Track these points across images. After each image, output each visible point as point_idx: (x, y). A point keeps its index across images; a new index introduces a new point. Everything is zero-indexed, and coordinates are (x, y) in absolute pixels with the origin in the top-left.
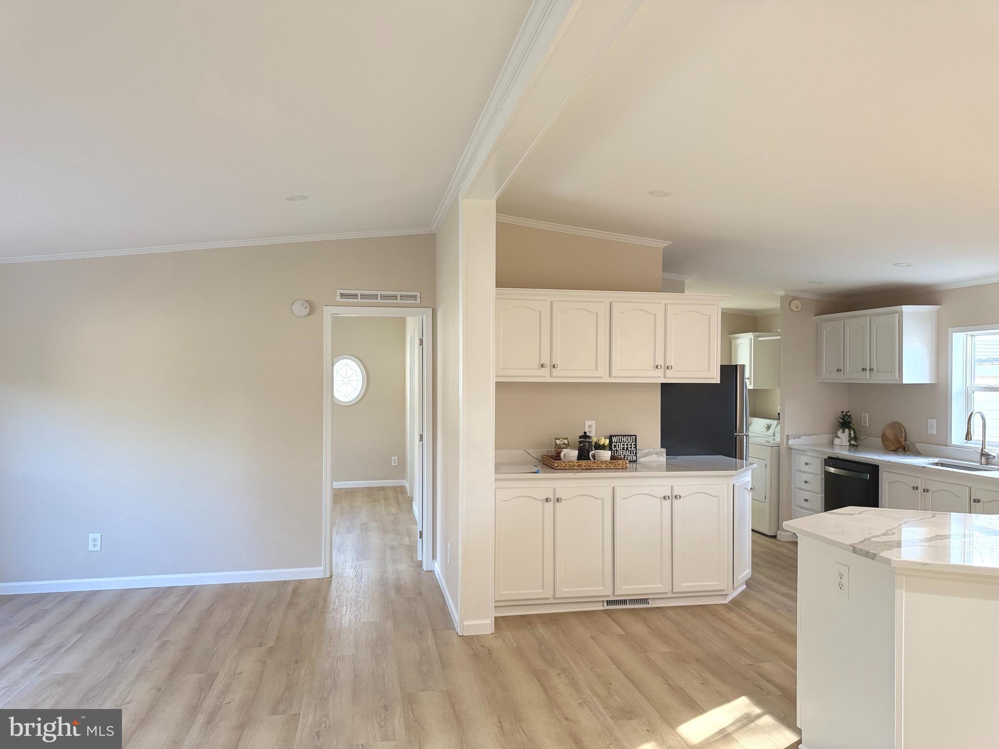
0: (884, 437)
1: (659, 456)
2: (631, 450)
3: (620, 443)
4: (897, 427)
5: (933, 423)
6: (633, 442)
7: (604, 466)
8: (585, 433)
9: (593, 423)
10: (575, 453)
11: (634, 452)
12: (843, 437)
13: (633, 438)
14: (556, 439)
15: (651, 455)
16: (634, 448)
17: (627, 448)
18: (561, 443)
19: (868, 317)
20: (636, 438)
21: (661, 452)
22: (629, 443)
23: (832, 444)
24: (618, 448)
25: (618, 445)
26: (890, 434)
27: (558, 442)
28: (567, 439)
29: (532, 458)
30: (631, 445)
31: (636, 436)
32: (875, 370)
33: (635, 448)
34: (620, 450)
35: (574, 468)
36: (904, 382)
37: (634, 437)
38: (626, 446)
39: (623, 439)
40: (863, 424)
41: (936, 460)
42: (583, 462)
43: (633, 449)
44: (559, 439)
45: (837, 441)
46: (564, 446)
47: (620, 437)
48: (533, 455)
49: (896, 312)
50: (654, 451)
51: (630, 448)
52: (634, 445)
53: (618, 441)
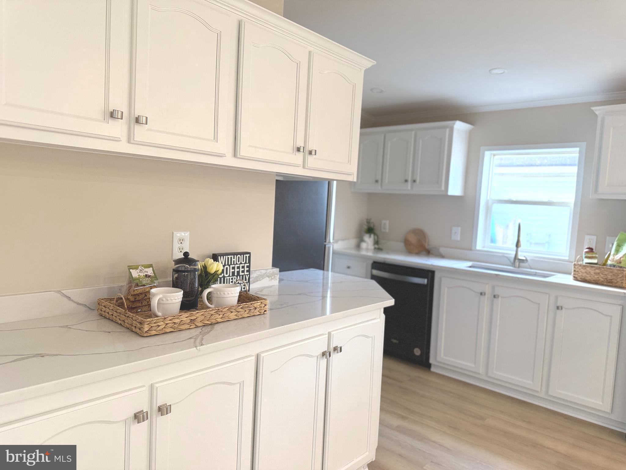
0: (407, 242)
1: (272, 279)
2: (243, 276)
3: (229, 266)
4: (420, 234)
5: (458, 230)
6: (246, 263)
8: (186, 254)
9: (185, 235)
10: (178, 296)
11: (247, 278)
12: (369, 241)
13: (246, 257)
14: (130, 268)
15: (263, 279)
16: (247, 271)
17: (238, 272)
18: (142, 275)
19: (413, 133)
20: (249, 257)
21: (273, 274)
22: (241, 265)
23: (358, 246)
24: (227, 274)
25: (227, 268)
26: (413, 239)
27: (135, 274)
28: (150, 266)
29: (75, 305)
30: (243, 267)
31: (249, 253)
32: (418, 181)
33: (249, 271)
34: (229, 276)
35: (182, 327)
36: (449, 194)
37: (248, 255)
38: (236, 270)
39: (233, 260)
40: (383, 230)
42: (198, 315)
43: (246, 273)
44: (136, 268)
45: (364, 245)
46: (148, 280)
47: (230, 257)
48: (76, 300)
49: (446, 127)
50: (266, 273)
51: (243, 272)
52: (247, 267)
53: (226, 264)
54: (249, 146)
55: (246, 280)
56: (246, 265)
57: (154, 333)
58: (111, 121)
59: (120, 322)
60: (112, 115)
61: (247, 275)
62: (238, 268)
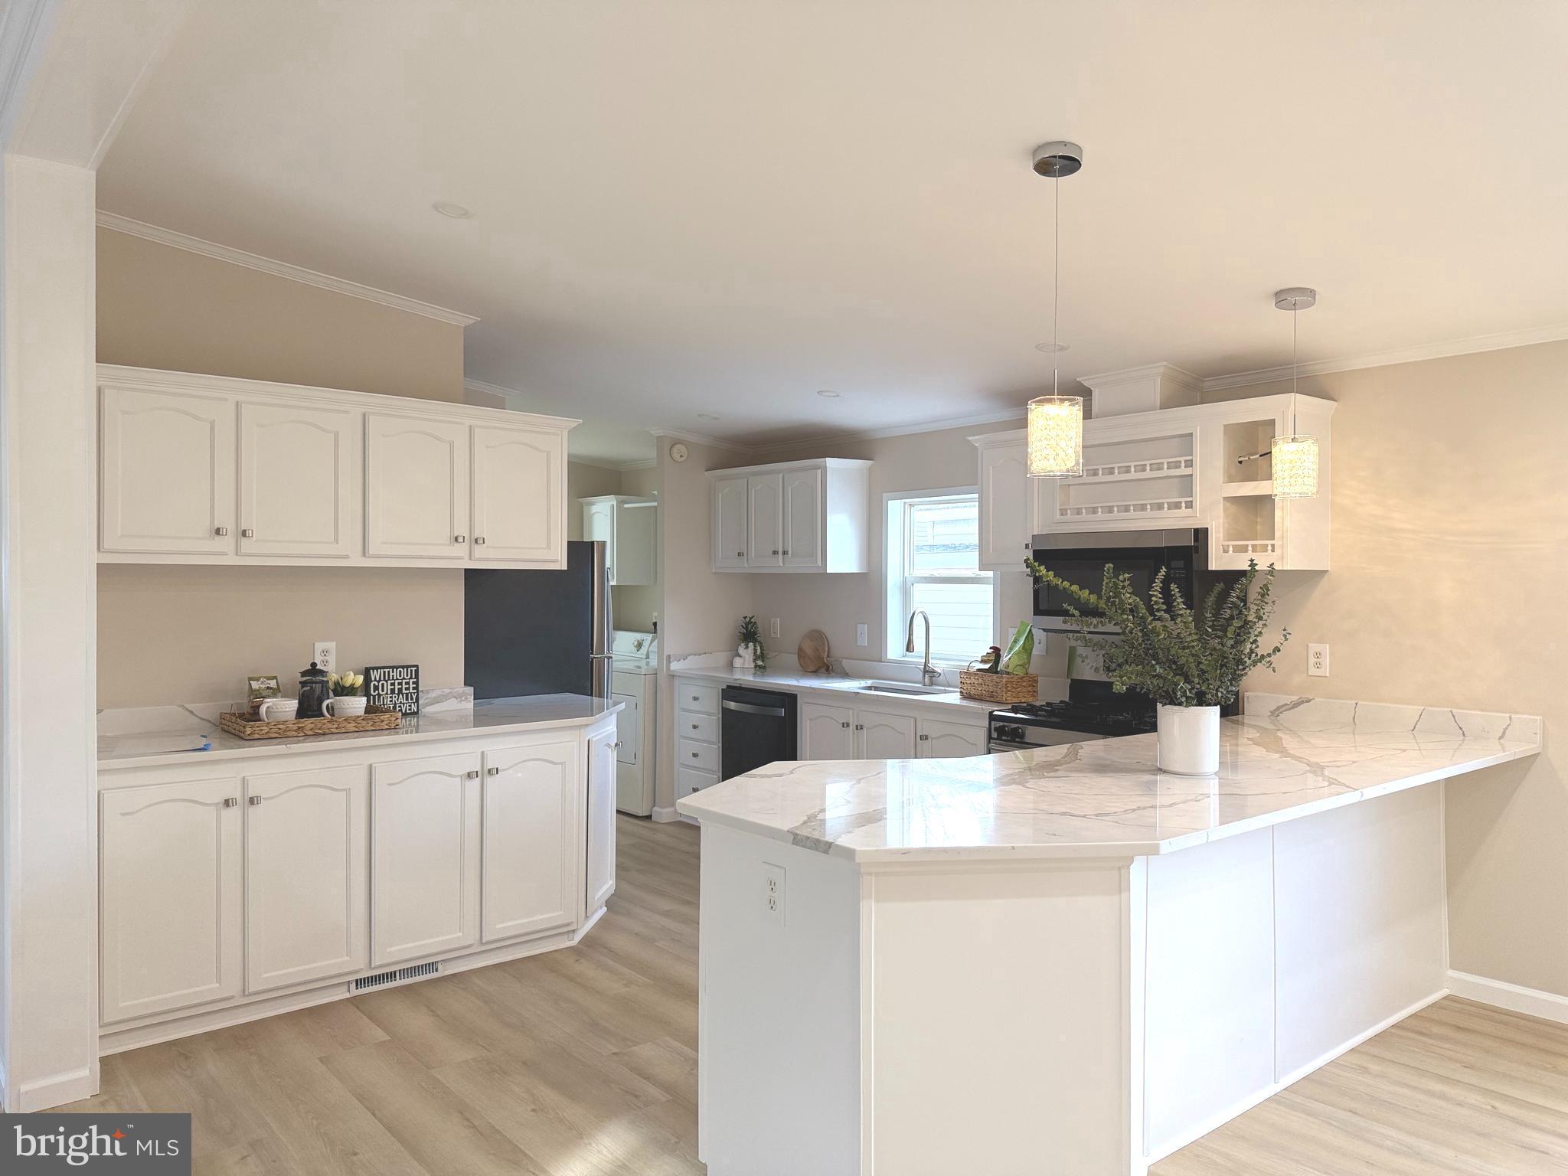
0: (801, 654)
1: (461, 701)
2: (407, 694)
3: (387, 681)
4: (818, 637)
5: (863, 629)
6: (411, 678)
7: (351, 726)
8: (314, 665)
9: (331, 645)
10: (293, 705)
11: (414, 697)
12: (747, 653)
13: (411, 670)
14: (250, 679)
15: (446, 700)
16: (414, 688)
17: (400, 690)
18: (263, 686)
19: (781, 476)
20: (417, 672)
21: (464, 694)
22: (404, 681)
23: (730, 666)
24: (383, 691)
25: (383, 684)
26: (808, 648)
27: (255, 685)
28: (275, 678)
29: (199, 720)
30: (407, 683)
31: (417, 666)
32: (790, 553)
33: (416, 688)
34: (387, 694)
35: (289, 734)
36: (829, 571)
37: (414, 669)
38: (397, 687)
39: (391, 674)
40: (773, 635)
41: (869, 683)
42: (308, 723)
43: (411, 691)
44: (257, 679)
45: (738, 662)
46: (270, 692)
47: (386, 670)
48: (199, 715)
49: (816, 468)
50: (451, 692)
51: (406, 689)
52: (413, 683)
53: (382, 679)
54: (383, 543)
55: (412, 699)
56: (411, 681)
57: (257, 736)
58: (217, 538)
59: (233, 731)
60: (218, 531)
61: (414, 693)
62: (400, 684)
